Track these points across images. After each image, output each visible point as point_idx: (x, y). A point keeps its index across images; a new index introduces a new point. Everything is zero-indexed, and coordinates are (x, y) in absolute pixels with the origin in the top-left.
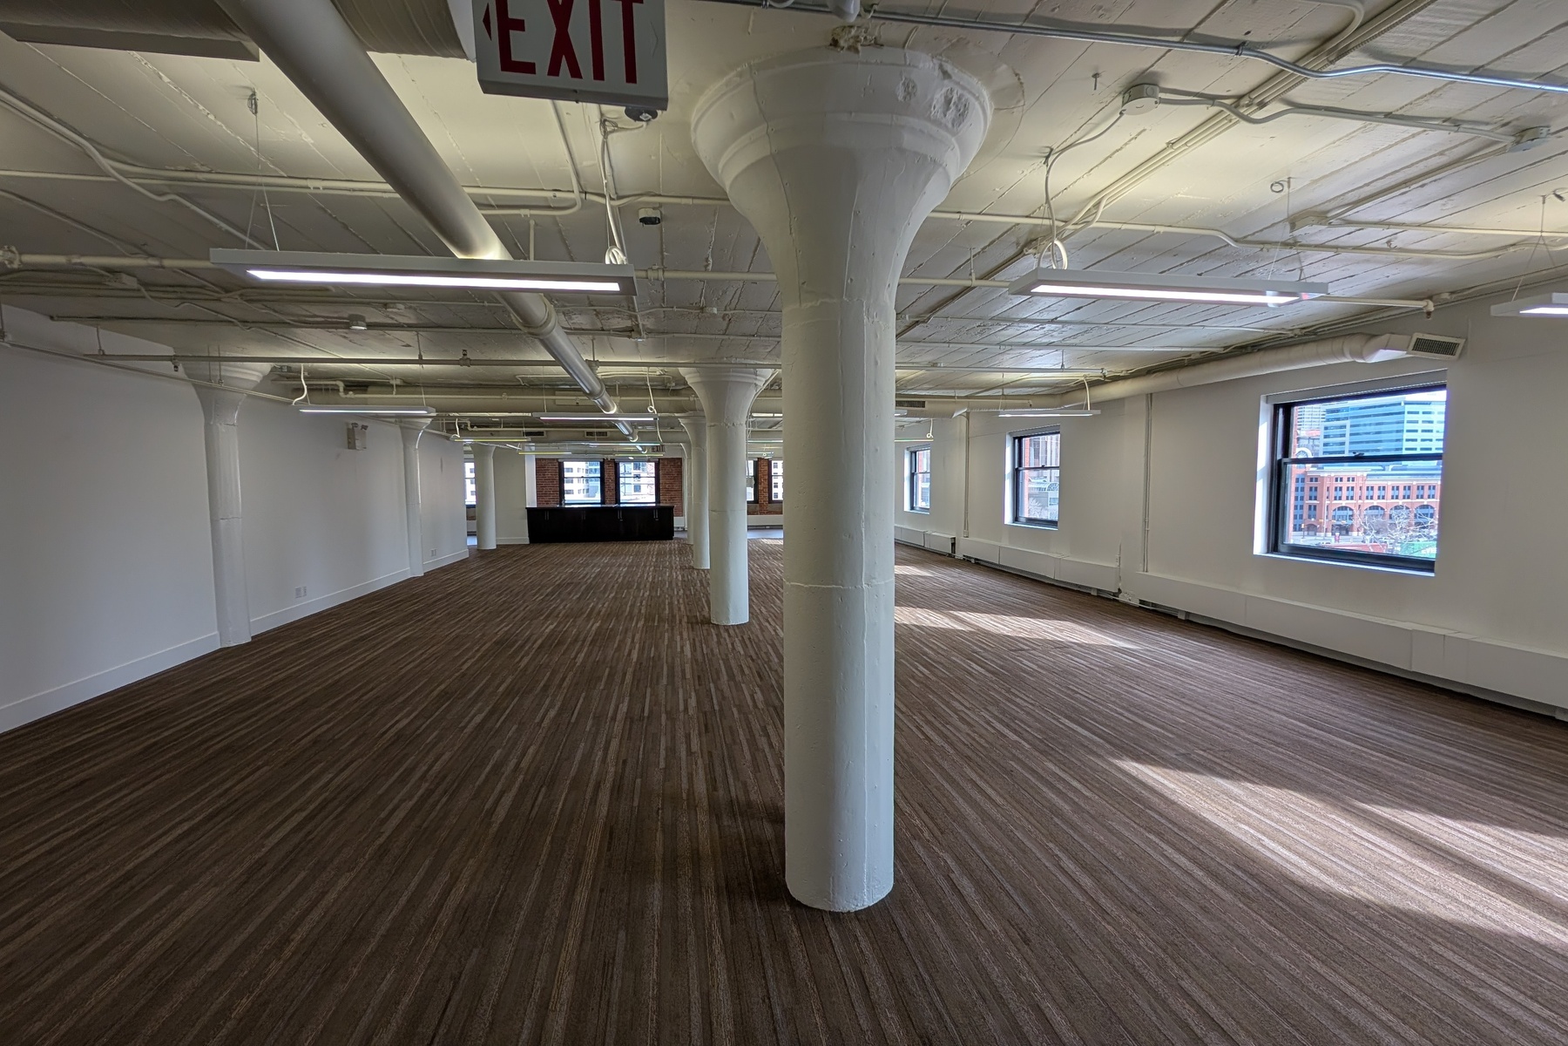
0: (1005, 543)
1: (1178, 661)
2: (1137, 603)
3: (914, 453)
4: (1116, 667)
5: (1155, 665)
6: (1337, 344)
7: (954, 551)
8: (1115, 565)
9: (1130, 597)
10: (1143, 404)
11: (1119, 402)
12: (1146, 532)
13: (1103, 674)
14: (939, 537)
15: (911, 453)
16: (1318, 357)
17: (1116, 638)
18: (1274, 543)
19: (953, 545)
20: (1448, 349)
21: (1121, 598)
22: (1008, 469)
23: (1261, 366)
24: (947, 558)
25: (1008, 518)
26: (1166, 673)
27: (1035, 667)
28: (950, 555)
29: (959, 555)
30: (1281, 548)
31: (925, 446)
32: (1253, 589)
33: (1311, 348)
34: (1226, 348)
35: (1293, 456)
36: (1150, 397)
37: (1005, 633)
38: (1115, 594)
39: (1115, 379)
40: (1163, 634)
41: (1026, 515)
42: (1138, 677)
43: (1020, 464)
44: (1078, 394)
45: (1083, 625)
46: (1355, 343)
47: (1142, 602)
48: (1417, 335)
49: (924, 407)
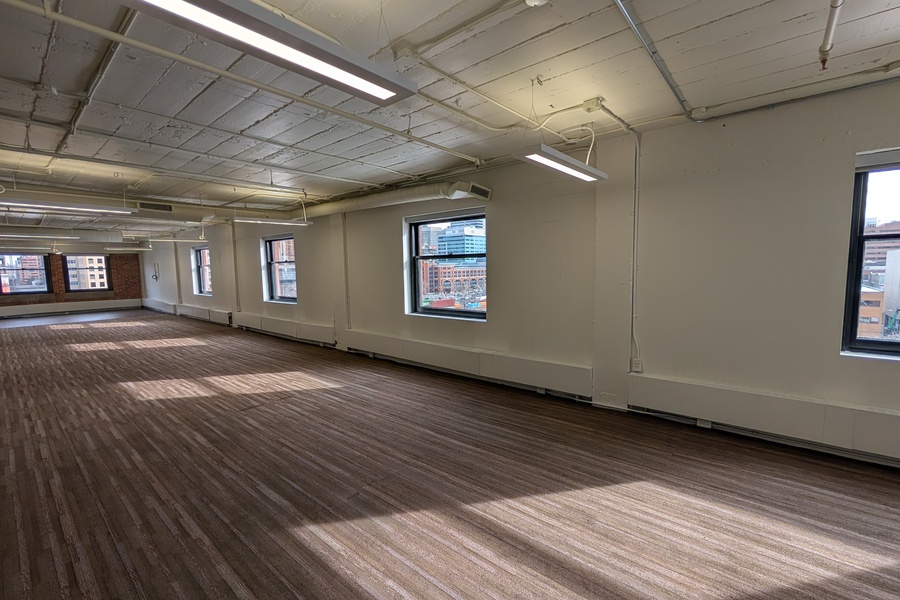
0: (265, 315)
1: (364, 393)
2: (346, 350)
3: (198, 252)
4: (322, 408)
5: (349, 400)
6: (436, 187)
7: (230, 322)
8: (332, 326)
9: (342, 346)
10: (340, 220)
11: (325, 217)
12: (348, 303)
13: (310, 419)
14: (220, 312)
15: (197, 251)
16: (428, 194)
17: (328, 380)
18: (415, 307)
19: (230, 318)
20: (484, 193)
21: (337, 347)
22: (263, 263)
23: (401, 198)
24: (226, 328)
25: (266, 297)
26: (355, 406)
27: (256, 424)
28: (229, 326)
29: (235, 325)
30: (419, 310)
31: (205, 246)
32: (406, 336)
33: (423, 189)
34: (381, 185)
35: (421, 255)
36: (344, 215)
37: (244, 392)
38: (334, 345)
39: (322, 202)
40: (360, 371)
41: (279, 294)
42: (335, 415)
43: (272, 260)
44: (299, 211)
45: (308, 372)
46: (444, 186)
47: (349, 349)
48: (472, 184)
49: (171, 210)
